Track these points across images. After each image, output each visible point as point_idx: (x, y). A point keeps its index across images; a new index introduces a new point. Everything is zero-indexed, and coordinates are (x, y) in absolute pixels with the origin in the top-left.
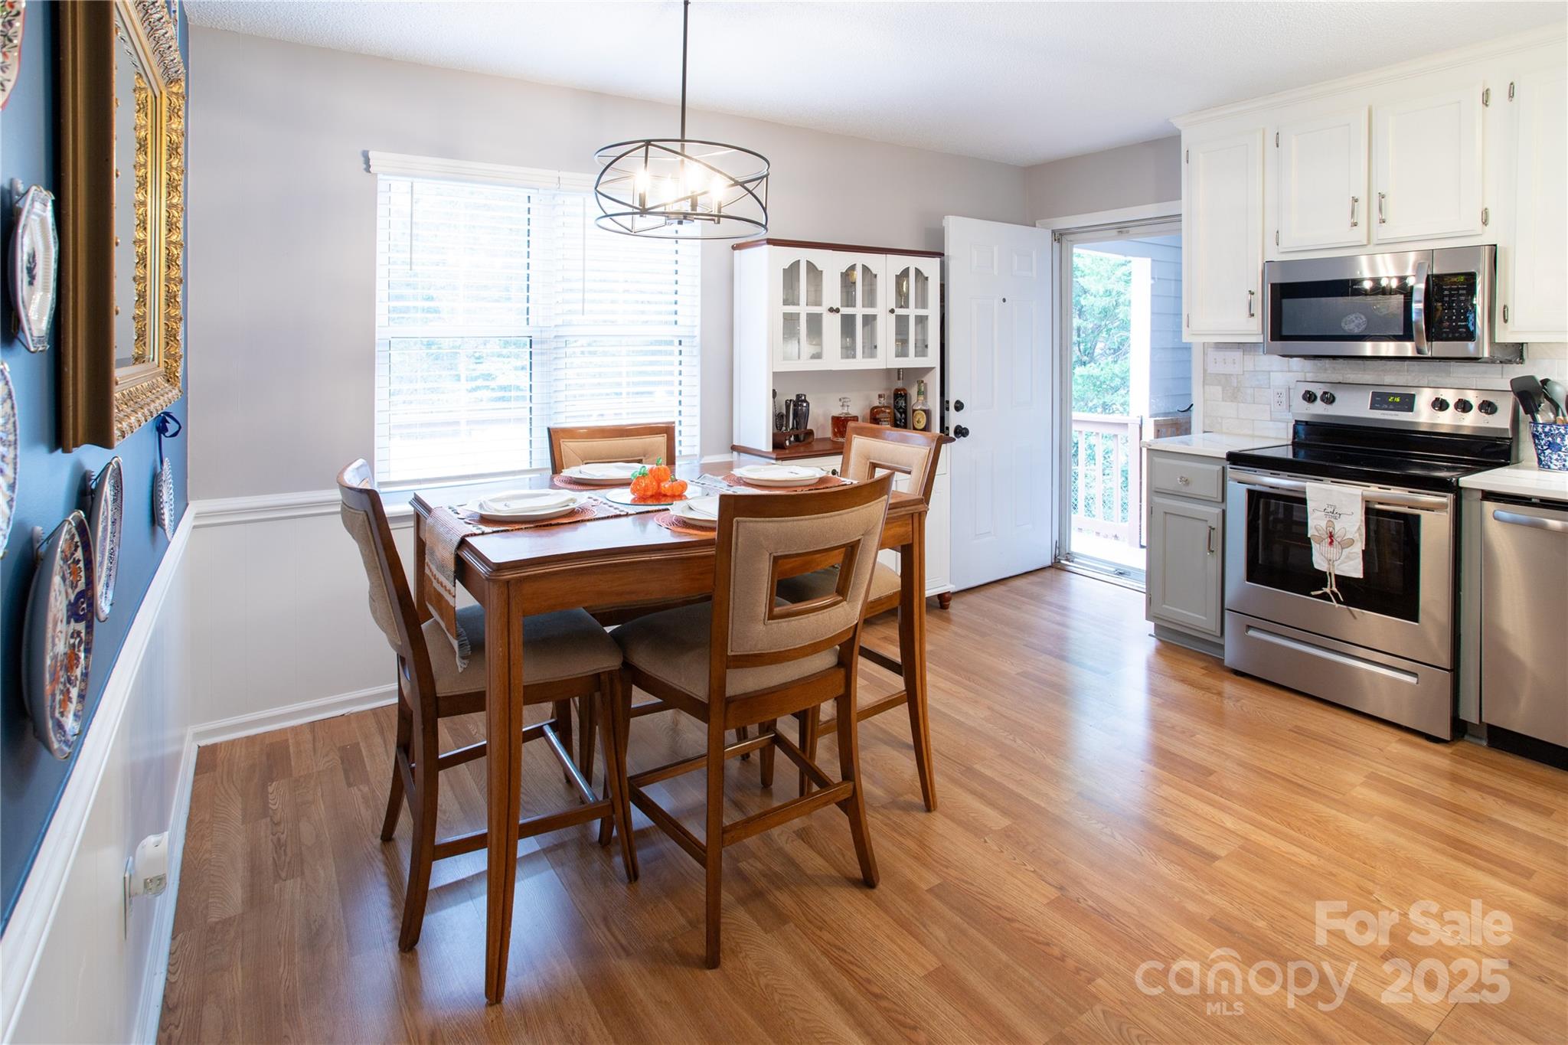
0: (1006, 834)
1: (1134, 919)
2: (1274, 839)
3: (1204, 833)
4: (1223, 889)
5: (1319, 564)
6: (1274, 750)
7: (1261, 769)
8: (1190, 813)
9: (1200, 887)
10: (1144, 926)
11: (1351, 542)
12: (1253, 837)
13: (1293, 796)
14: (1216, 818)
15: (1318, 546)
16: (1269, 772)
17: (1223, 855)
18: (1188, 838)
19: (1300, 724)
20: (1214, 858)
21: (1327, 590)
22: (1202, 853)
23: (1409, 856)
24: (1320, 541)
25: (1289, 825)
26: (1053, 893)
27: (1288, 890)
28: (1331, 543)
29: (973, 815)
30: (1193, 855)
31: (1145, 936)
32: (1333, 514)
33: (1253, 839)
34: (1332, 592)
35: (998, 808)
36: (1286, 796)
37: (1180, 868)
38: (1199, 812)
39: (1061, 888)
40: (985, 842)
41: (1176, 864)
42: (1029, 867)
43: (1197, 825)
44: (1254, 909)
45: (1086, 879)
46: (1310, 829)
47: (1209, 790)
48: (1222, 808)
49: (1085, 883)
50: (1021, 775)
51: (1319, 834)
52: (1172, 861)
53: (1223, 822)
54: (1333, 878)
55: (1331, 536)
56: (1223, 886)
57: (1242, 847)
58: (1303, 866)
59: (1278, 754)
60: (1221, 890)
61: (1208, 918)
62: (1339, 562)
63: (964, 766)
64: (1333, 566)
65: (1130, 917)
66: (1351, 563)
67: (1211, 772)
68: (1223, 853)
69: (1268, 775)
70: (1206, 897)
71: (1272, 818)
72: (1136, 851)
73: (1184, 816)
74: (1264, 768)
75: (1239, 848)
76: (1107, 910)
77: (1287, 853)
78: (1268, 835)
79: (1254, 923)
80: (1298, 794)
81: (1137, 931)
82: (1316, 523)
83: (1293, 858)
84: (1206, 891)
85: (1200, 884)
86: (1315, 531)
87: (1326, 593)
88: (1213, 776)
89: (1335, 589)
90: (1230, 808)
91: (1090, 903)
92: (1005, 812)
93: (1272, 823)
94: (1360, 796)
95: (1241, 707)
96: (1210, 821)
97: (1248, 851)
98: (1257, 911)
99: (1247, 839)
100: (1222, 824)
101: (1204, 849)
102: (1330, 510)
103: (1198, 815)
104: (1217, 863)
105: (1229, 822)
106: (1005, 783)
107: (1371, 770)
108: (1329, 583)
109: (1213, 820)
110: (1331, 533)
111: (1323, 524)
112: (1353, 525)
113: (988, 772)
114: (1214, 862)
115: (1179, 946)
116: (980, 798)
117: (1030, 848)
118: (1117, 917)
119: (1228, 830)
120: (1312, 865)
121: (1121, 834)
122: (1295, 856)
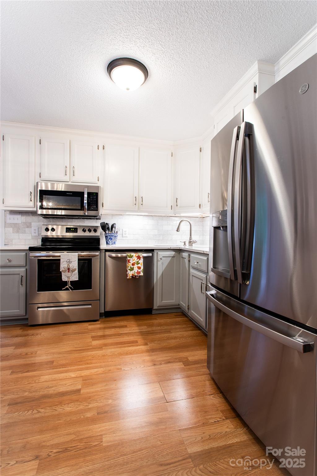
1: (76, 440)
2: (88, 371)
3: (69, 384)
4: (91, 399)
5: (65, 279)
6: (64, 344)
7: (65, 351)
8: (58, 381)
9: (85, 405)
10: (82, 439)
11: (75, 270)
12: (83, 374)
13: (81, 354)
14: (67, 376)
15: (64, 273)
16: (69, 351)
17: (81, 387)
18: (66, 390)
19: (64, 332)
21: (68, 287)
22: (74, 392)
23: (118, 353)
24: (65, 271)
25: (88, 364)
27: (105, 384)
28: (69, 272)
30: (73, 395)
31: (85, 443)
32: (69, 262)
33: (83, 375)
34: (69, 287)
36: (79, 355)
37: (73, 404)
38: (61, 378)
41: (71, 403)
43: (65, 383)
44: (104, 398)
45: (44, 442)
46: (93, 361)
47: (58, 368)
48: (66, 372)
49: (44, 444)
51: (97, 361)
52: (68, 404)
53: (70, 376)
54: (110, 372)
55: (69, 269)
56: (90, 398)
57: (83, 380)
58: (102, 374)
59: (66, 344)
60: (91, 400)
61: (96, 414)
62: (71, 277)
64: (69, 278)
65: (74, 440)
66: (75, 276)
67: (53, 362)
68: (80, 387)
69: (69, 352)
70: (89, 407)
71: (82, 365)
72: (52, 410)
73: (57, 383)
74: (66, 351)
75: (83, 381)
76: (63, 447)
77: (95, 373)
78: (86, 371)
79: (108, 403)
80: (81, 353)
81: (82, 444)
82: (63, 266)
83: (98, 373)
84: (88, 405)
85: (84, 404)
86: (63, 268)
87: (67, 288)
88: (54, 363)
89: (70, 286)
90: (68, 370)
93: (84, 366)
94: (95, 344)
95: (43, 336)
96: (66, 379)
97: (86, 380)
98: (105, 398)
99: (82, 376)
100: (71, 377)
101: (73, 390)
102: (68, 261)
103: (61, 379)
104: (82, 391)
105: (73, 375)
107: (91, 336)
108: (68, 284)
109: (67, 378)
110: (69, 268)
111: (66, 266)
112: (75, 265)
114: (80, 392)
115: (98, 434)
118: (70, 446)
119: (75, 377)
120: (103, 371)
121: (42, 409)
122: (97, 372)
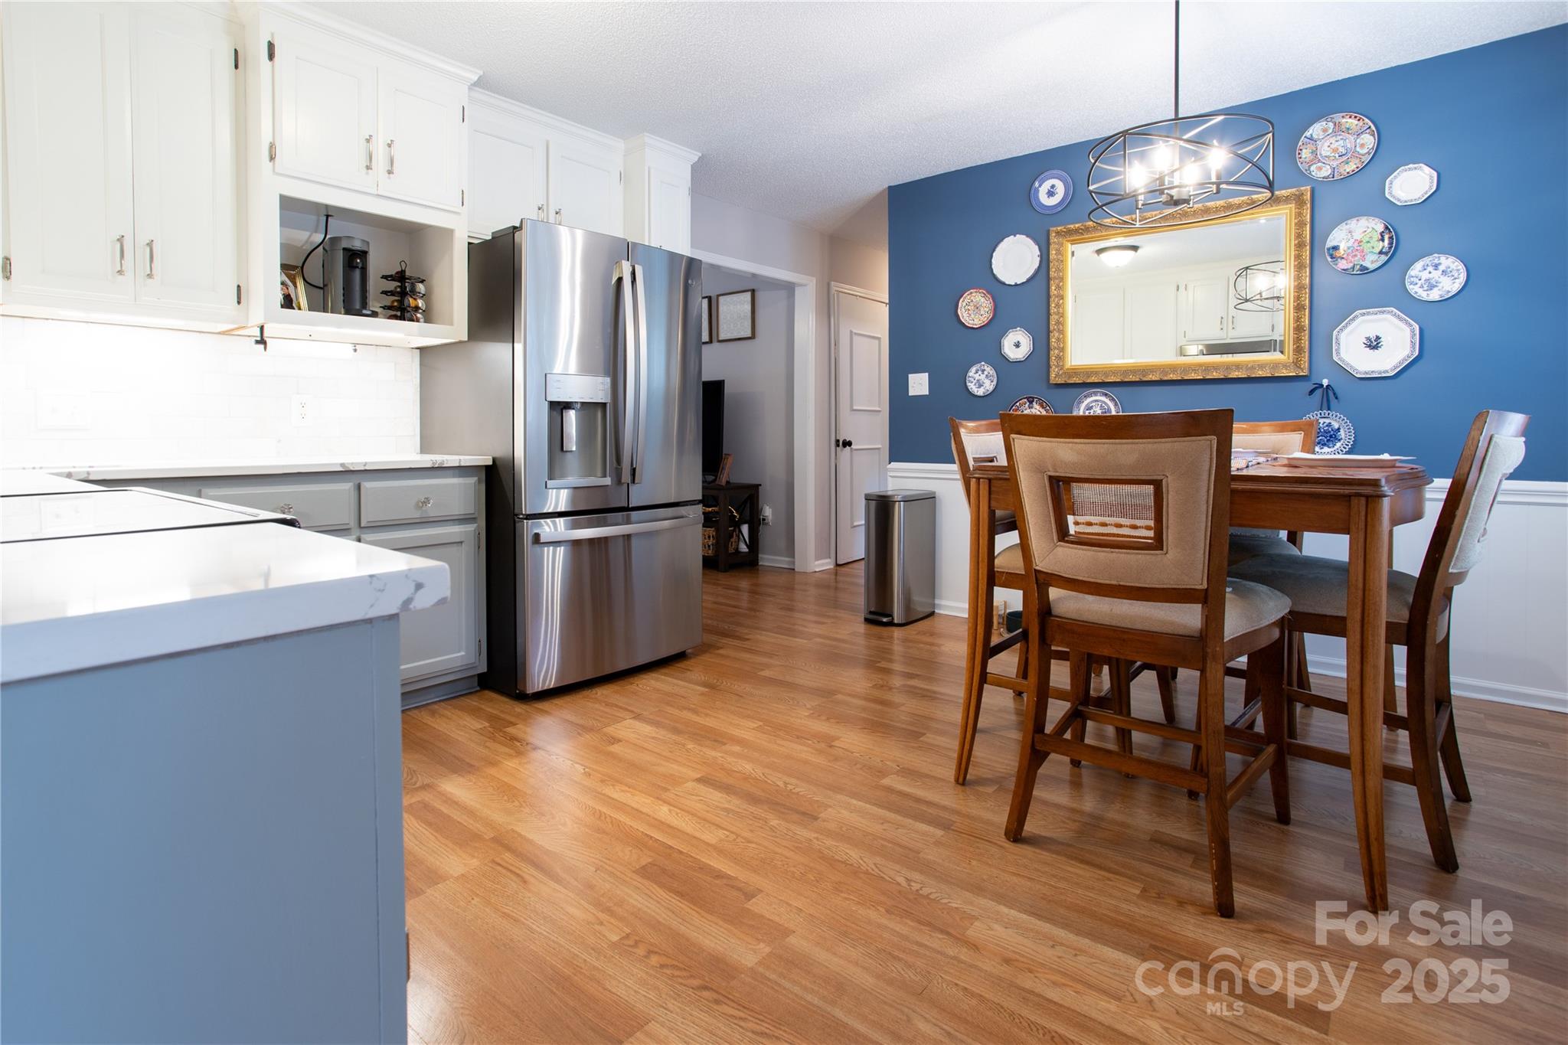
0: (883, 773)
20: (699, 780)
26: (836, 743)
29: (918, 783)
35: (897, 792)
39: (831, 746)
40: (898, 766)
42: (858, 755)
50: (884, 830)
63: (953, 830)
91: (810, 742)
92: (889, 790)
106: (899, 818)
113: (923, 827)
116: (920, 799)
117: (858, 766)
